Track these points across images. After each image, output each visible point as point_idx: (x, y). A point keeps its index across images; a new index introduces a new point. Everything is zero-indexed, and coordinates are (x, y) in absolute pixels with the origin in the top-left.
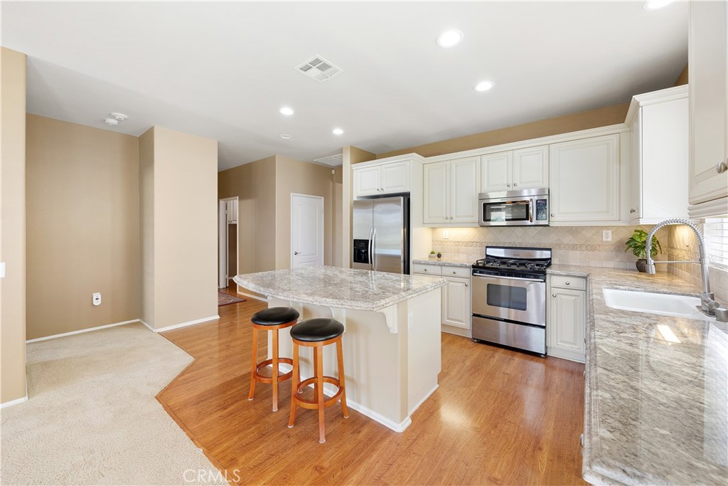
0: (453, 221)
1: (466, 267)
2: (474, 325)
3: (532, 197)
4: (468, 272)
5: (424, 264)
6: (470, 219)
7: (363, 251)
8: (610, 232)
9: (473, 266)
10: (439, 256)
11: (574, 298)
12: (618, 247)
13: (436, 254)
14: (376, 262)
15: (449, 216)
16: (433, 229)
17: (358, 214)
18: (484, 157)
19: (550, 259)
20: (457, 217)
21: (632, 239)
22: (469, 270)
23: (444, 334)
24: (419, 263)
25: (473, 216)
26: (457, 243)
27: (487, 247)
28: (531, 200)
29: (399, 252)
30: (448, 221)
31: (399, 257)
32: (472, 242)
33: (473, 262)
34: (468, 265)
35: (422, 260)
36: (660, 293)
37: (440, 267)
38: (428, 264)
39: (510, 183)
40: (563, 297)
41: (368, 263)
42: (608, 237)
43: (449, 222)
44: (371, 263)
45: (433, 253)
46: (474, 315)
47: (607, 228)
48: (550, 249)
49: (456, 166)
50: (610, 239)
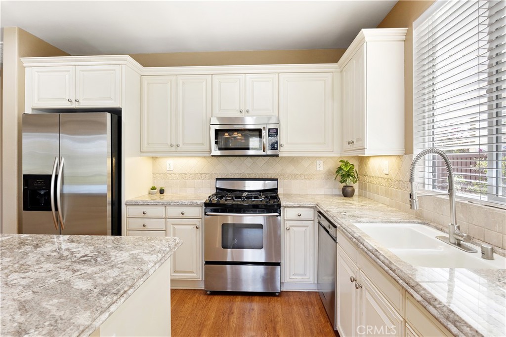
0: (179, 148)
1: (197, 205)
2: (207, 275)
3: (265, 126)
4: (198, 211)
5: (142, 205)
6: (199, 148)
7: (42, 192)
8: (322, 162)
9: (206, 204)
10: (162, 192)
11: (304, 229)
12: (328, 175)
13: (158, 190)
14: (64, 210)
15: (174, 144)
16: (154, 158)
17: (31, 141)
18: (215, 77)
19: (277, 189)
20: (184, 144)
21: (340, 169)
22: (200, 208)
23: (173, 291)
24: (135, 204)
25: (202, 144)
26: (183, 176)
27: (217, 179)
28: (264, 128)
29: (104, 188)
30: (173, 149)
31: (104, 196)
32: (201, 174)
33: (205, 198)
34: (199, 202)
35: (139, 199)
36: (391, 222)
37: (164, 208)
38: (148, 205)
39: (242, 108)
40: (295, 229)
41: (50, 210)
42: (321, 167)
43: (175, 150)
44: (56, 209)
45: (153, 188)
46: (207, 263)
47: (319, 158)
48: (276, 180)
49: (183, 83)
50: (321, 169)
